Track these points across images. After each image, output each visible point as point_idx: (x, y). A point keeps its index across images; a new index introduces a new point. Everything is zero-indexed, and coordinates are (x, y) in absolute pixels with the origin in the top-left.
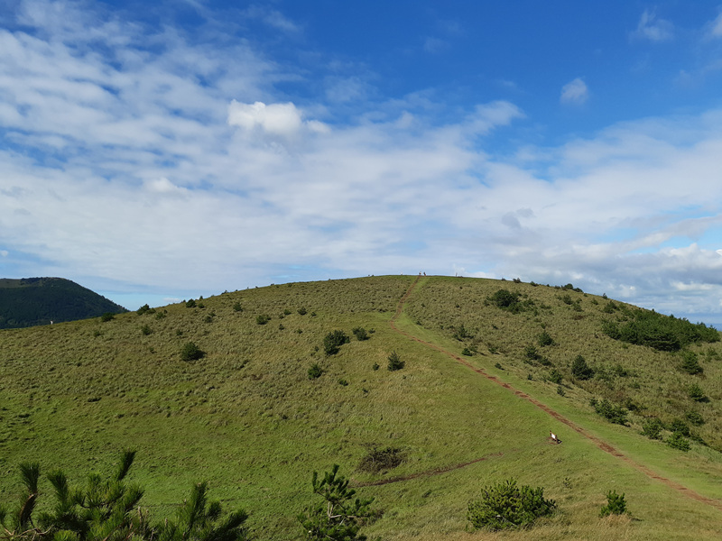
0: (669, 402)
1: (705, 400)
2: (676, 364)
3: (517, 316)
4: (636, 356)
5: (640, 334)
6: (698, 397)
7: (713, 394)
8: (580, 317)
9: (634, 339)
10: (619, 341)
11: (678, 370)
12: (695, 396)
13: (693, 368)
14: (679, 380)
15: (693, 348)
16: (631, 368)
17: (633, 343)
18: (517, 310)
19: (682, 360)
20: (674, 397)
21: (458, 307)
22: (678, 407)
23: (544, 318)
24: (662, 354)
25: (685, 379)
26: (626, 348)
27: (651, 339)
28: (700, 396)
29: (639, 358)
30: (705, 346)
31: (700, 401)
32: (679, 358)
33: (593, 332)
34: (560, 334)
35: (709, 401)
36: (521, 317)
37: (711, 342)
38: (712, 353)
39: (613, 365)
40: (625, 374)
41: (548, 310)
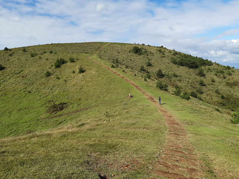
0: (191, 86)
1: (205, 85)
2: (196, 73)
3: (140, 56)
4: (181, 70)
5: (184, 62)
6: (202, 84)
7: (208, 83)
8: (164, 57)
9: (182, 64)
10: (176, 65)
11: (196, 75)
12: (201, 84)
13: (202, 74)
14: (196, 78)
15: (203, 67)
16: (179, 74)
17: (181, 65)
18: (141, 54)
19: (198, 72)
20: (193, 84)
21: (118, 53)
22: (194, 88)
23: (150, 57)
24: (191, 70)
25: (198, 78)
26: (178, 67)
27: (188, 64)
28: (203, 84)
29: (182, 71)
30: (207, 67)
31: (203, 85)
32: (197, 71)
33: (167, 62)
34: (155, 62)
35: (206, 86)
36: (141, 57)
37: (209, 65)
38: (209, 69)
39: (173, 73)
40: (176, 76)
41: (152, 54)
